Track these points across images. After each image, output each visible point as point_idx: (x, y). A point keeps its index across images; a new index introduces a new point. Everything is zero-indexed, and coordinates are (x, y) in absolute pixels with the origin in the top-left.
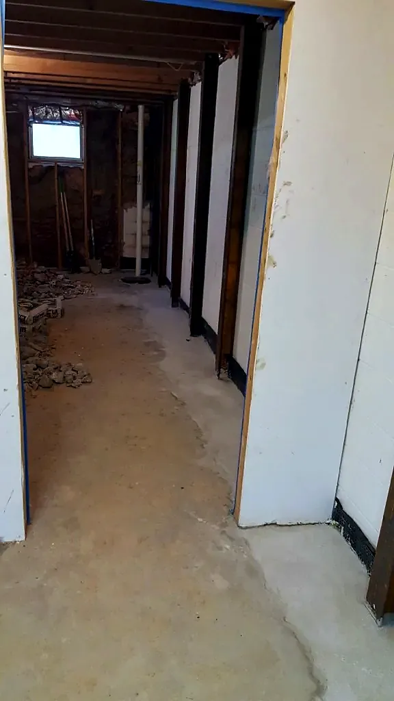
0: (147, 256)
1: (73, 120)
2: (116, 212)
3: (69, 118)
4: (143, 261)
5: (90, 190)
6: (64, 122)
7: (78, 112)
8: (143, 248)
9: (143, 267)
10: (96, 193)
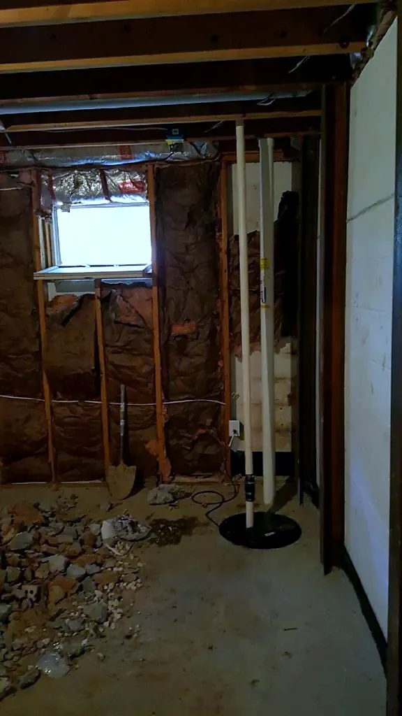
0: (287, 448)
1: (130, 192)
2: (220, 364)
3: (122, 191)
4: (280, 458)
5: (165, 323)
6: (113, 198)
7: (138, 177)
8: (276, 430)
9: (279, 470)
10: (178, 329)
